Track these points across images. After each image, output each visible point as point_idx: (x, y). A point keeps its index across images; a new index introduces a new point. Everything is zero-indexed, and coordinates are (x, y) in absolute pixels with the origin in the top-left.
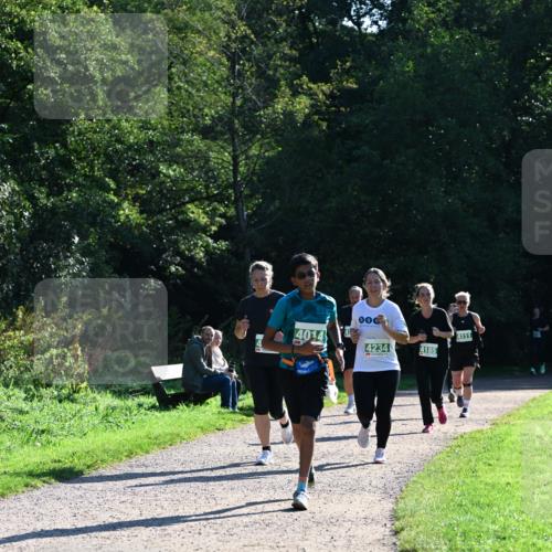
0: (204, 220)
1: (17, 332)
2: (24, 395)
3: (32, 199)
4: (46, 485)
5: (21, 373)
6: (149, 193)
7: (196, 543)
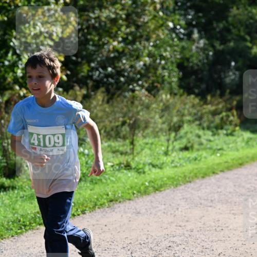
2: (211, 134)
5: (210, 124)
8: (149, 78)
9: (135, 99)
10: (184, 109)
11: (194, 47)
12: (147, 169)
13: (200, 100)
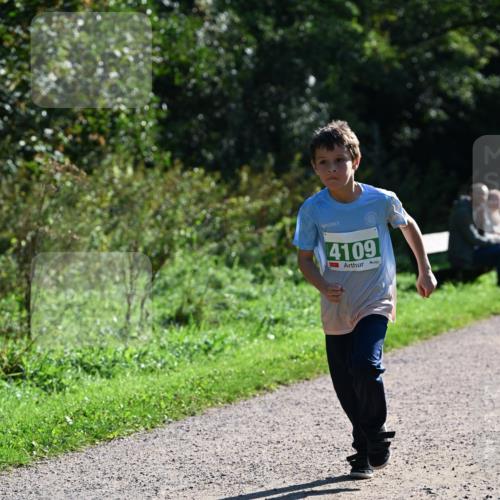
0: (471, 50)
1: (241, 199)
2: (251, 277)
3: (256, 32)
4: (281, 387)
5: (248, 249)
6: (401, 19)
7: (469, 456)
8: (74, 118)
9: (34, 177)
10: (175, 207)
11: (201, 34)
12: (67, 378)
13: (218, 182)
